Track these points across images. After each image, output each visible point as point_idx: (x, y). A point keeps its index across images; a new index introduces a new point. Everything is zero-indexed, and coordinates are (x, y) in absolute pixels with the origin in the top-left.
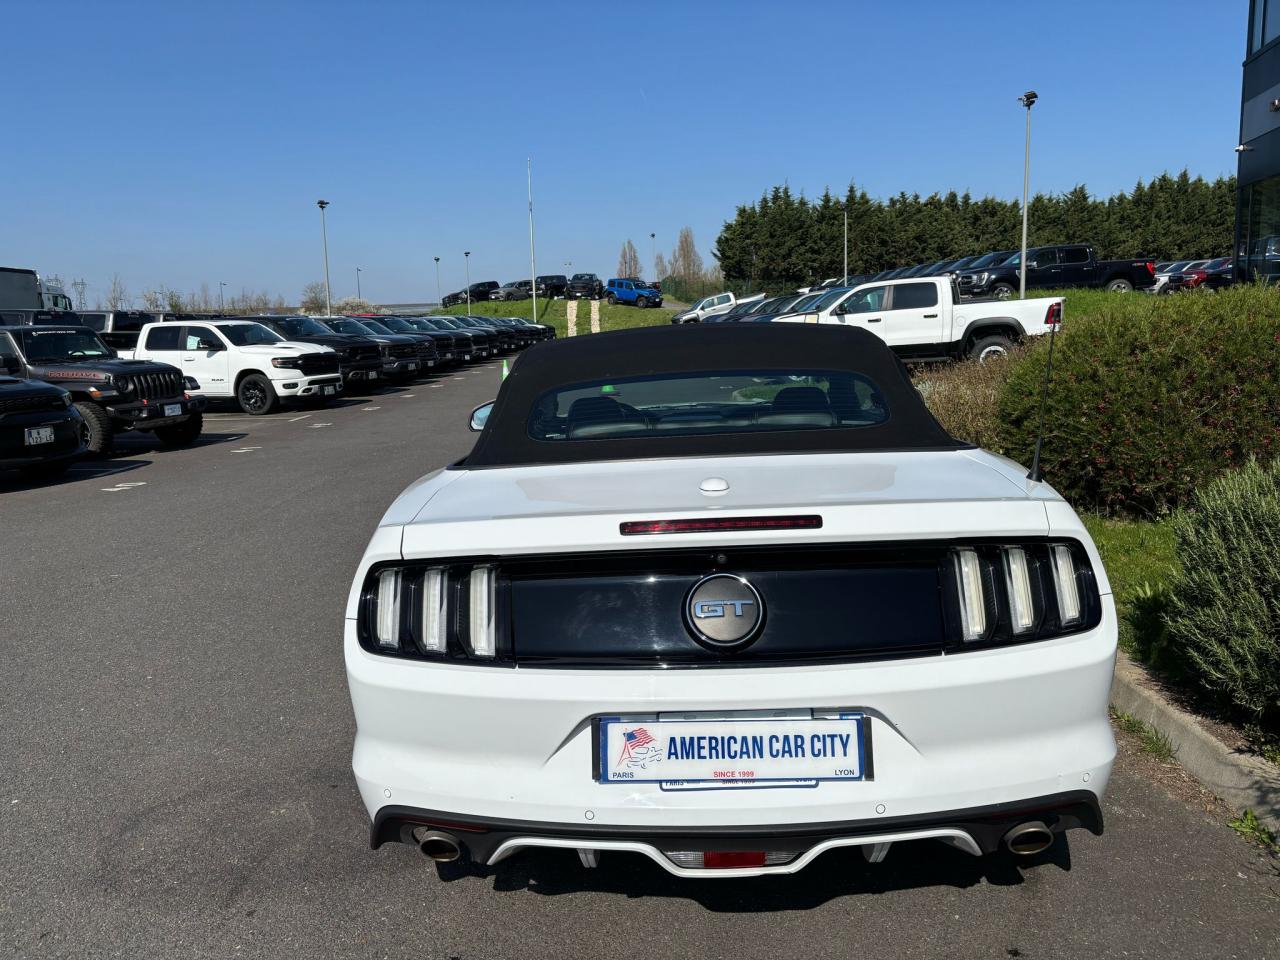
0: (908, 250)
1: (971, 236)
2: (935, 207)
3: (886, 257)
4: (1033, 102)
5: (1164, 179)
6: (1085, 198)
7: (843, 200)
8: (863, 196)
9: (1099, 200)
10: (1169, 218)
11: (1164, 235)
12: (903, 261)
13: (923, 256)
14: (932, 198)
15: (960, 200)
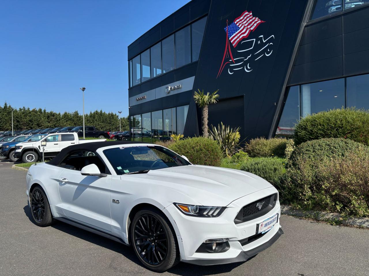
0: (27, 124)
1: (47, 121)
2: (35, 112)
3: (19, 126)
4: (84, 90)
5: (97, 111)
6: (78, 114)
7: (3, 107)
8: (10, 107)
9: (81, 115)
10: (99, 121)
11: (98, 125)
12: (25, 128)
13: (32, 126)
14: (34, 109)
15: (43, 111)
